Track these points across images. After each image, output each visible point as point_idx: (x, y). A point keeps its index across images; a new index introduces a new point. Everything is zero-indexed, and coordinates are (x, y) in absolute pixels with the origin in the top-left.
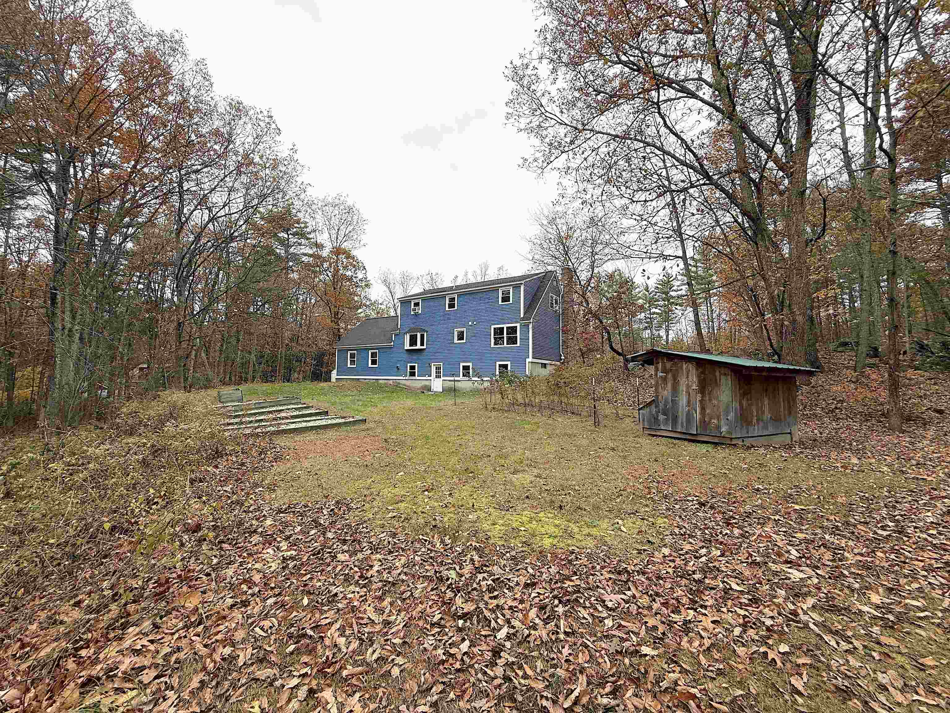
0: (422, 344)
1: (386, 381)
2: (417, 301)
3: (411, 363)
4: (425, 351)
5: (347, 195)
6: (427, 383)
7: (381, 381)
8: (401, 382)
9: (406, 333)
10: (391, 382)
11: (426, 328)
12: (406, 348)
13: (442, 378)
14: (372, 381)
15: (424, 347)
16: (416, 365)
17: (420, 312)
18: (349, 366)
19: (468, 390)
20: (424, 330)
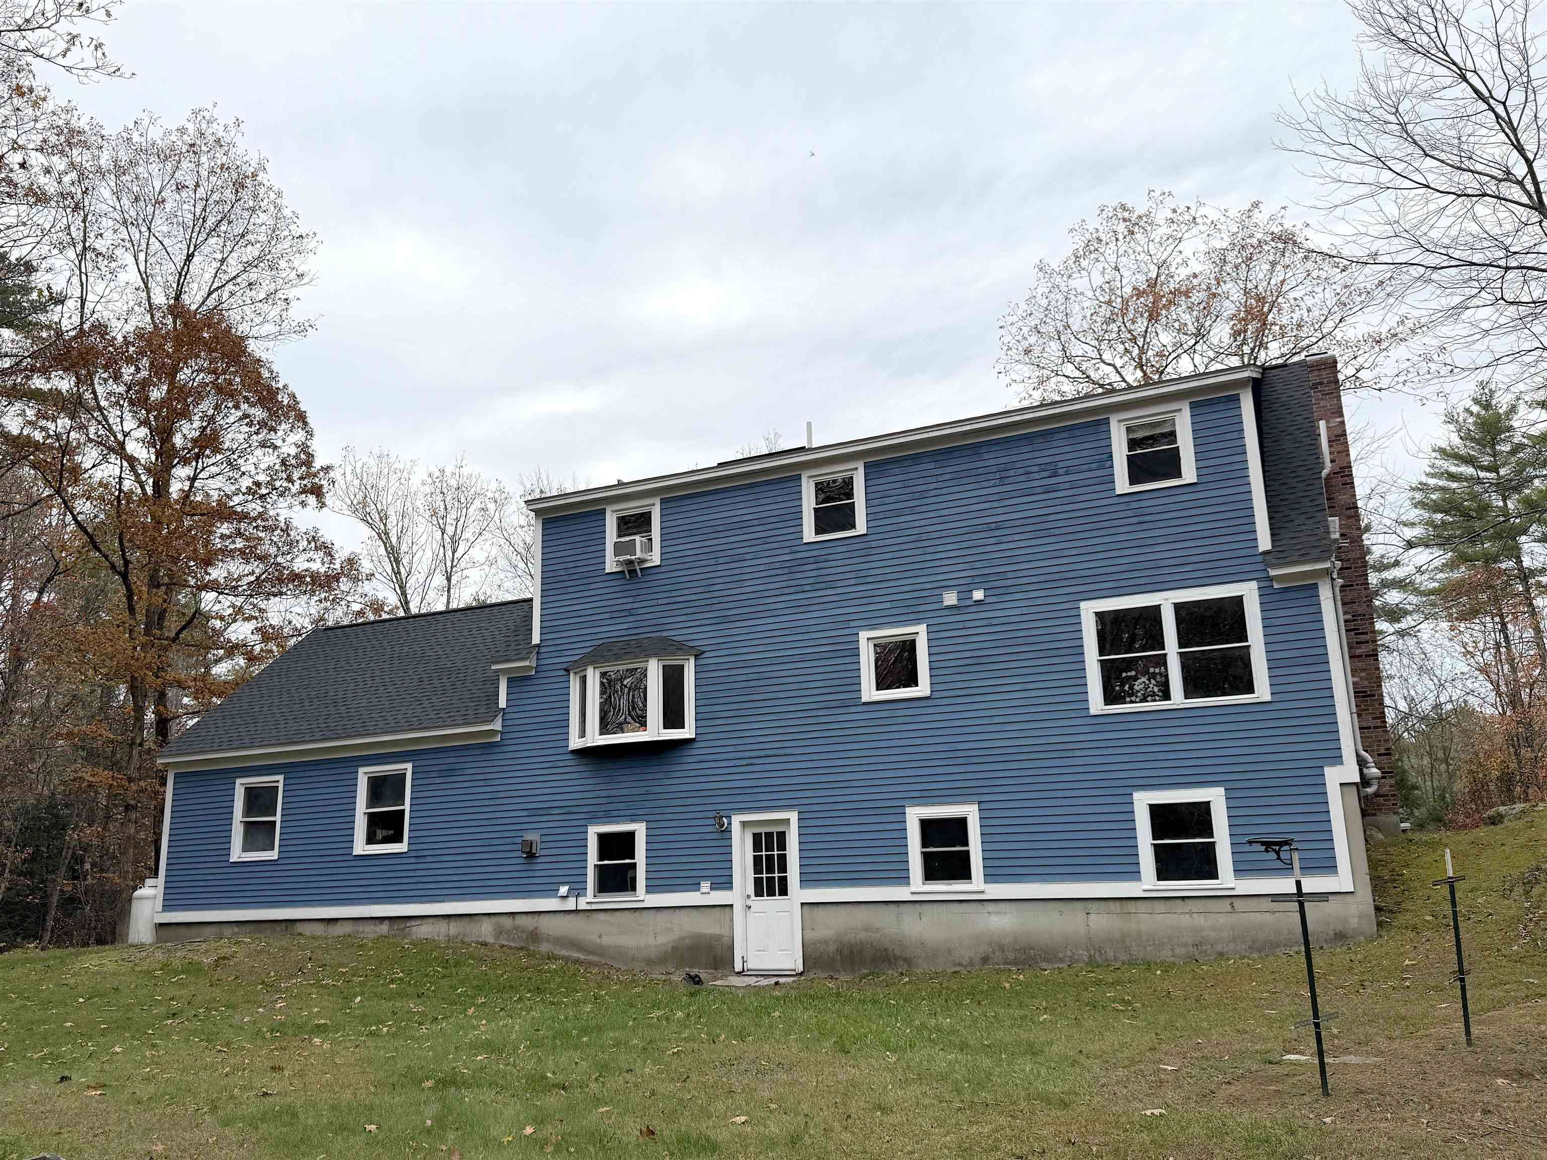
0: (673, 718)
1: (454, 928)
2: (633, 508)
3: (608, 817)
4: (689, 760)
5: (238, 123)
6: (706, 926)
7: (423, 931)
8: (546, 925)
9: (578, 666)
10: (486, 930)
11: (699, 637)
12: (575, 742)
13: (798, 893)
14: (370, 931)
15: (687, 732)
16: (640, 830)
17: (655, 558)
18: (237, 854)
19: (966, 955)
20: (682, 648)
